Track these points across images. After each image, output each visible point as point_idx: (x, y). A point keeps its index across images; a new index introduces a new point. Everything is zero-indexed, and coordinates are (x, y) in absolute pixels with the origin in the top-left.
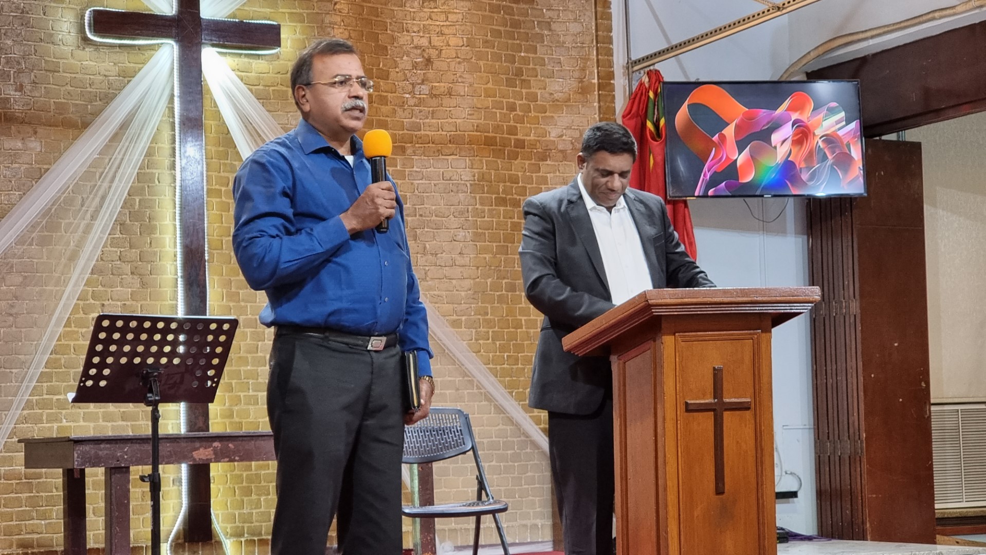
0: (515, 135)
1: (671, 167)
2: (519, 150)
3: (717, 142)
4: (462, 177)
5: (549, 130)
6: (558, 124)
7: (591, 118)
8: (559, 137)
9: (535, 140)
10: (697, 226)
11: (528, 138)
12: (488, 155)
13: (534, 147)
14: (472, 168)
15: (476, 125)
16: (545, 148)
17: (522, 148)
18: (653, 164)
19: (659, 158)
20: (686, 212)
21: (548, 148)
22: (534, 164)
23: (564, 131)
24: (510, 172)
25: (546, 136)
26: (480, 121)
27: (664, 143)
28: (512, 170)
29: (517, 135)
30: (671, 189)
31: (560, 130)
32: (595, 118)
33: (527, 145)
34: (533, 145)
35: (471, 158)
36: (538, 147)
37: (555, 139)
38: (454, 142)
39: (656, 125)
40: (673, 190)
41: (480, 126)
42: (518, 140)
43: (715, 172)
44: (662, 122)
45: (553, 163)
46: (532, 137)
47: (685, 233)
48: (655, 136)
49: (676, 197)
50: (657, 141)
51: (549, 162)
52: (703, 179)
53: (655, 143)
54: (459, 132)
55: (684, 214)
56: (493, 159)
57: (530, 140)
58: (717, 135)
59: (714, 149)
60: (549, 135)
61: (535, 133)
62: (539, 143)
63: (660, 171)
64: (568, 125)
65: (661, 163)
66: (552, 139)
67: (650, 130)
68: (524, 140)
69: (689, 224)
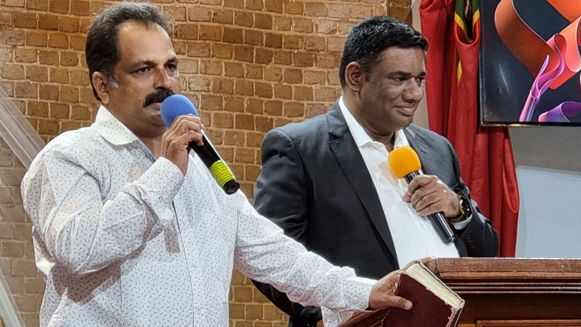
0: (267, 29)
1: (486, 81)
2: (273, 50)
3: (552, 47)
4: (191, 86)
5: (317, 22)
6: (330, 15)
7: (376, 7)
8: (330, 33)
9: (296, 36)
10: (521, 164)
11: (286, 33)
12: (229, 56)
13: (294, 46)
14: (205, 73)
15: (213, 13)
16: (310, 48)
17: (277, 48)
18: (462, 76)
19: (471, 68)
20: (507, 145)
21: (315, 48)
22: (293, 70)
23: (338, 24)
24: (259, 81)
25: (312, 32)
26: (219, 7)
27: (477, 47)
28: (261, 78)
29: (271, 29)
30: (486, 111)
31: (332, 23)
32: (382, 7)
33: (285, 43)
34: (293, 43)
35: (204, 59)
36: (299, 46)
37: (325, 36)
38: (181, 35)
39: (468, 20)
40: (488, 113)
41: (219, 14)
42: (271, 35)
43: (549, 89)
44: (476, 16)
45: (320, 70)
46: (292, 33)
47: (504, 175)
48: (466, 36)
49: (492, 123)
50: (468, 43)
51: (314, 68)
52: (532, 99)
53: (466, 45)
54: (188, 22)
55: (504, 146)
56: (236, 61)
57: (289, 36)
58: (553, 37)
59: (548, 57)
60: (317, 29)
61: (296, 26)
62: (302, 41)
63: (471, 85)
64: (344, 16)
65: (473, 74)
66: (320, 35)
67: (458, 27)
68: (281, 37)
69: (509, 162)
